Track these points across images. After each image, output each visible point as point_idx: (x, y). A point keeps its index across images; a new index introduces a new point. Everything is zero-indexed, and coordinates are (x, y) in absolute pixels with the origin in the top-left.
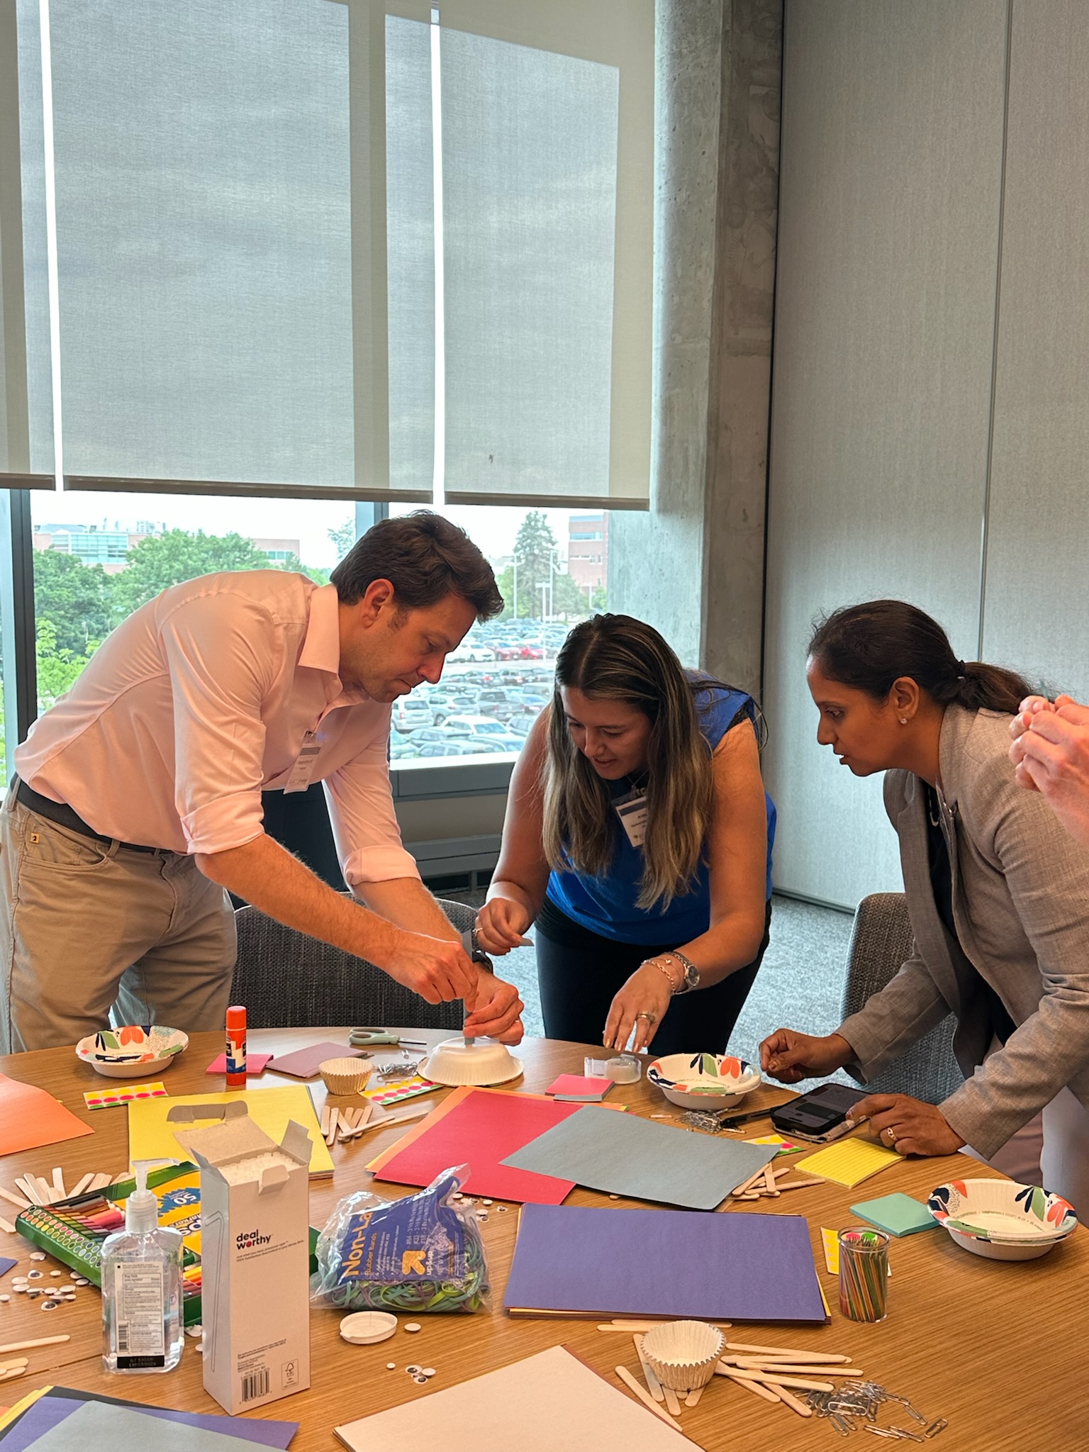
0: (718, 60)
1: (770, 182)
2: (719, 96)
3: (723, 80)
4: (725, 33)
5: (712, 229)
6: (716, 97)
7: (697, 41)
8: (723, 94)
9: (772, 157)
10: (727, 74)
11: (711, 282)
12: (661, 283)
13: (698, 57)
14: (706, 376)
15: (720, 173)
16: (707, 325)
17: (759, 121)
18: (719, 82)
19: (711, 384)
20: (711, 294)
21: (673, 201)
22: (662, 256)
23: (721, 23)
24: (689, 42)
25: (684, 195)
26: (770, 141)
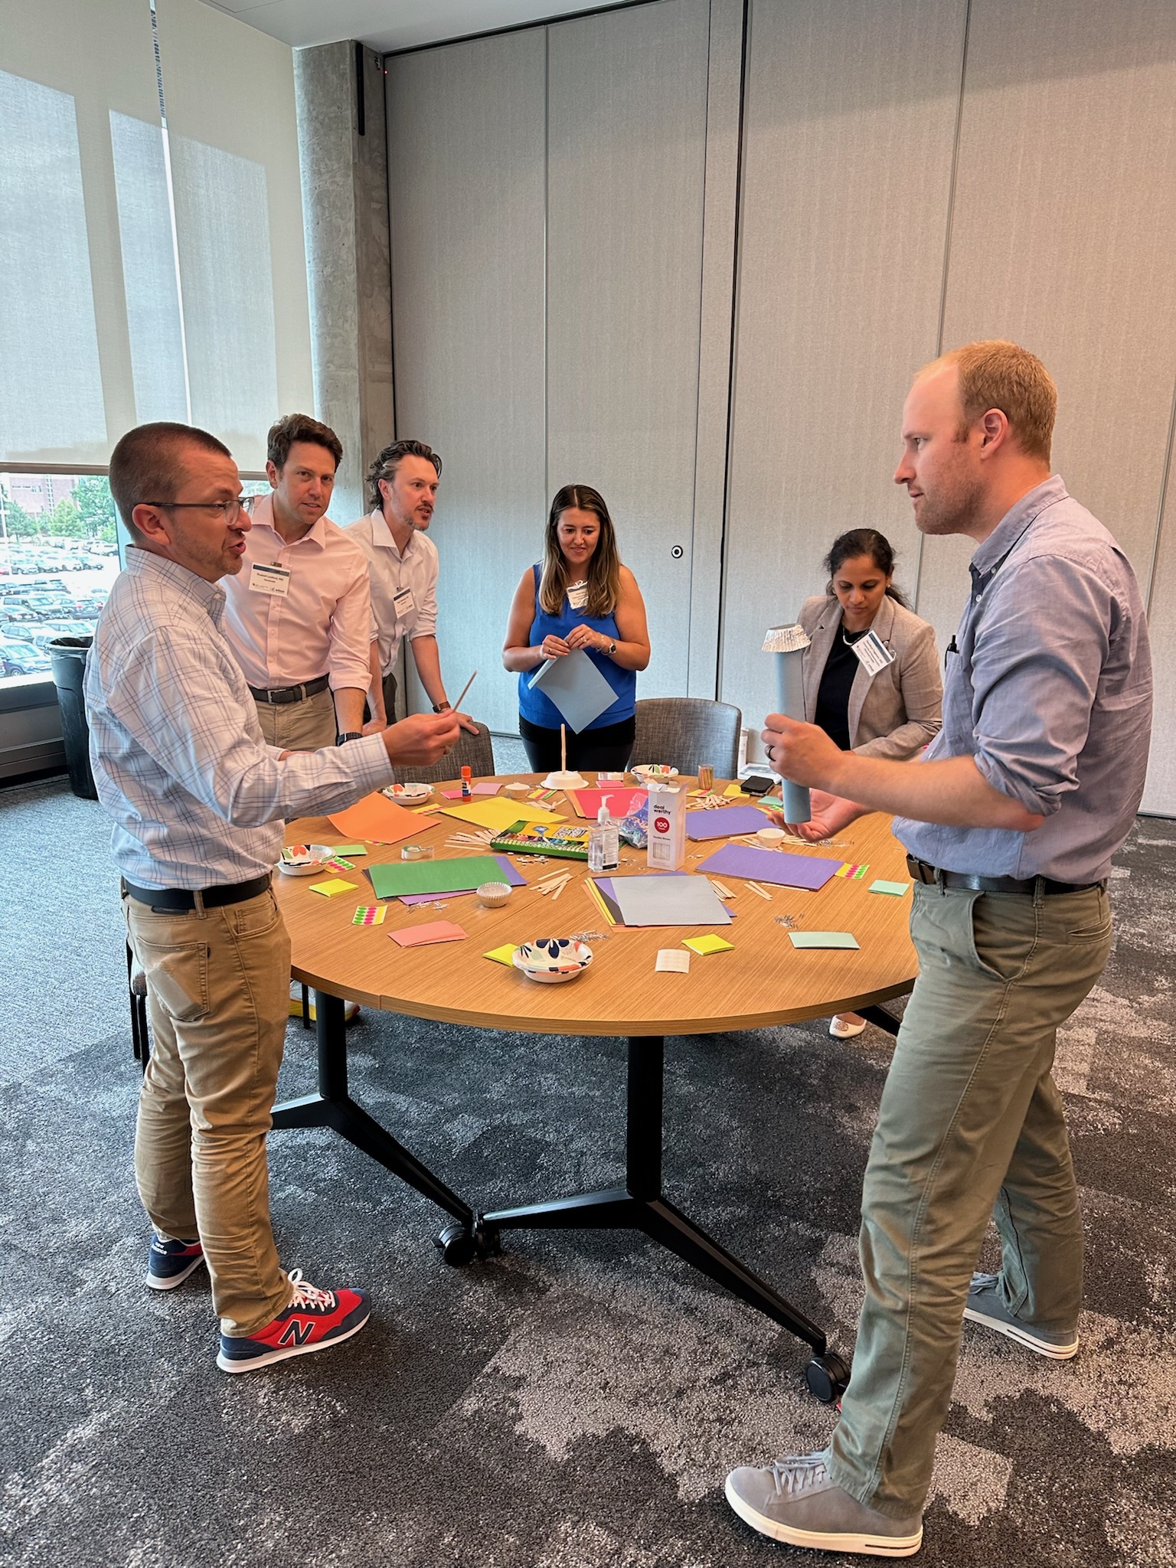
0: (351, 180)
1: (385, 268)
2: (353, 207)
3: (355, 196)
4: (355, 164)
5: (354, 296)
6: (350, 208)
7: (333, 165)
8: (356, 207)
9: (386, 251)
10: (358, 193)
11: (356, 332)
12: (315, 328)
13: (335, 177)
14: (357, 395)
15: (357, 260)
16: (354, 360)
17: (378, 228)
18: (353, 195)
19: (361, 400)
20: (356, 341)
21: (320, 273)
22: (314, 310)
23: (351, 157)
24: (326, 165)
25: (328, 270)
26: (384, 241)
